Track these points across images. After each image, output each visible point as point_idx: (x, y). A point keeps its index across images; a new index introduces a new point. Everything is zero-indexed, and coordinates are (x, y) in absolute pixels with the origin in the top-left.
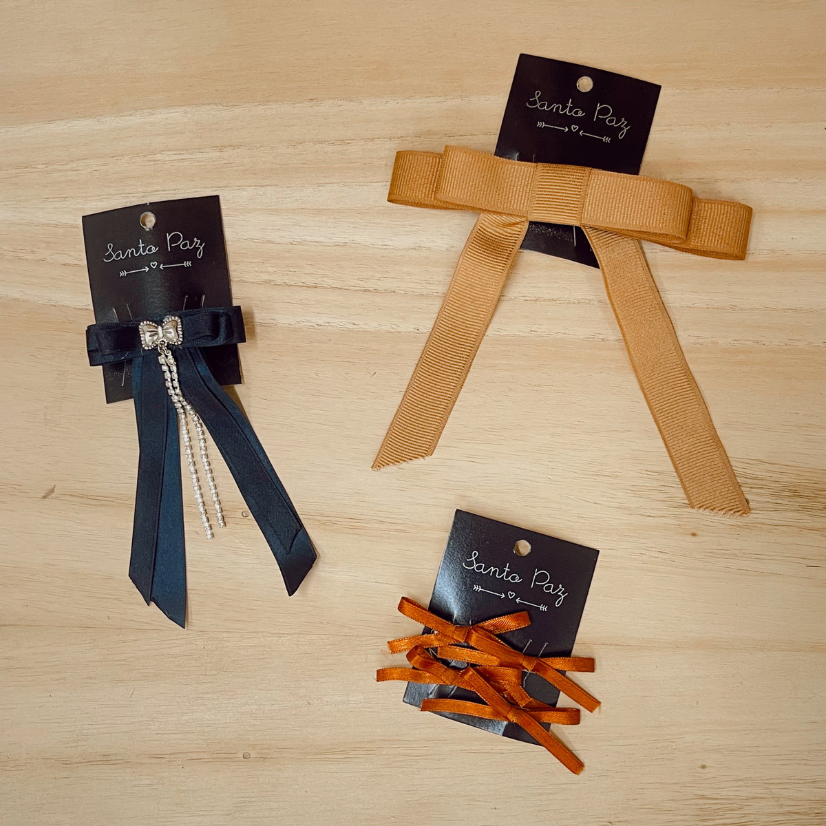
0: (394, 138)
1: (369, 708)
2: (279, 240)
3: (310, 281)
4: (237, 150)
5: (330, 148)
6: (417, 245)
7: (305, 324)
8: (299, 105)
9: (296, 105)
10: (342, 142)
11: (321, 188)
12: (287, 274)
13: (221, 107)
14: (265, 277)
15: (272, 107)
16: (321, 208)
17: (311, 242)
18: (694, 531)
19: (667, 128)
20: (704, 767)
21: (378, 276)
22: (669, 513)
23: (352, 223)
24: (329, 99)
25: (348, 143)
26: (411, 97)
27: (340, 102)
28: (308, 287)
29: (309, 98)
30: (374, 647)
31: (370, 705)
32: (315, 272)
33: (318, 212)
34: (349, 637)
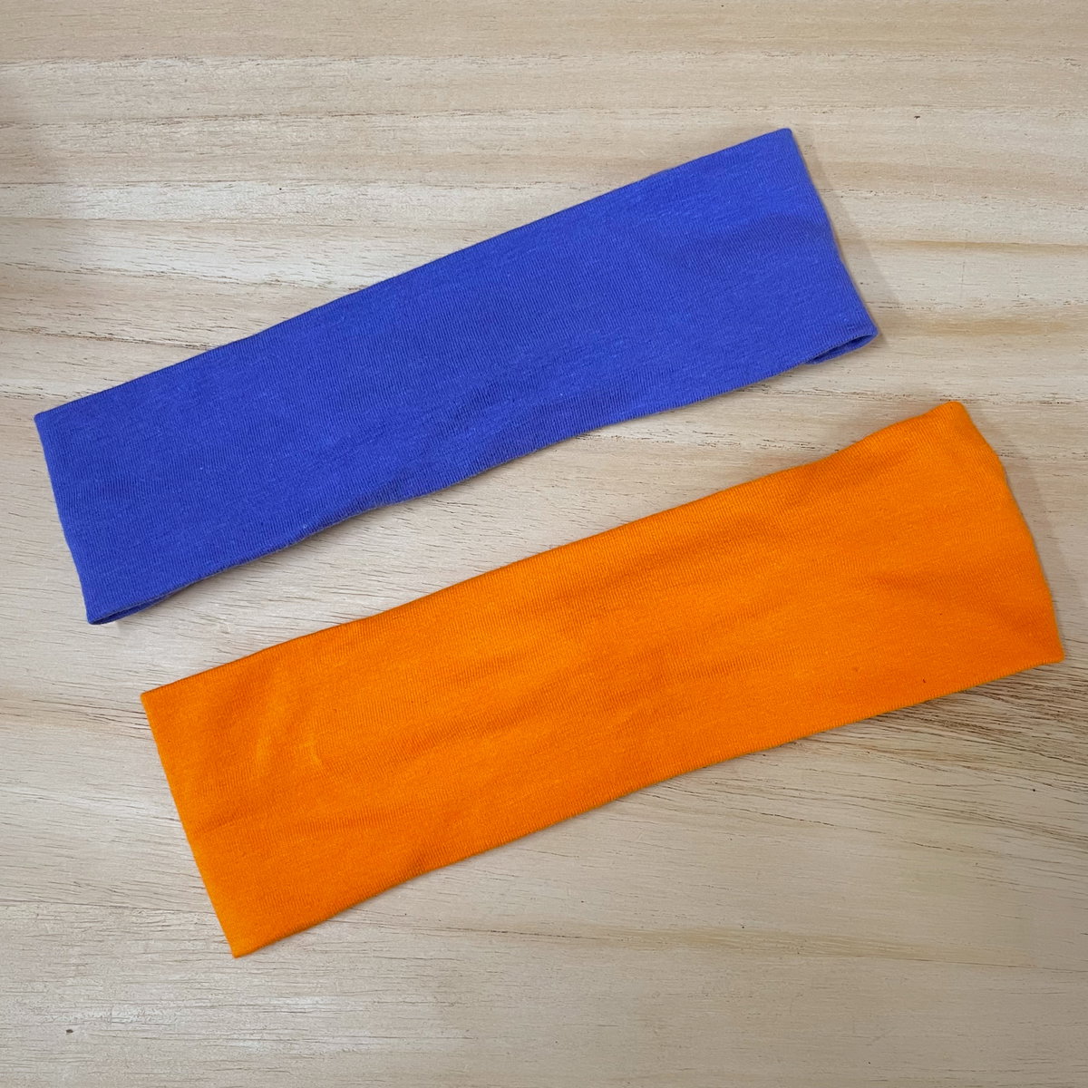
1: (144, 1031)
2: (58, 266)
3: (102, 329)
5: (149, 130)
6: (274, 278)
9: (103, 64)
10: (170, 120)
11: (130, 189)
12: (68, 319)
14: (33, 322)
16: (129, 218)
17: (109, 269)
19: (671, 110)
23: (175, 242)
24: (153, 56)
26: (279, 56)
27: (169, 62)
28: (99, 339)
29: (122, 54)
30: (160, 929)
31: (146, 1027)
32: (111, 317)
33: (124, 224)
34: (120, 911)
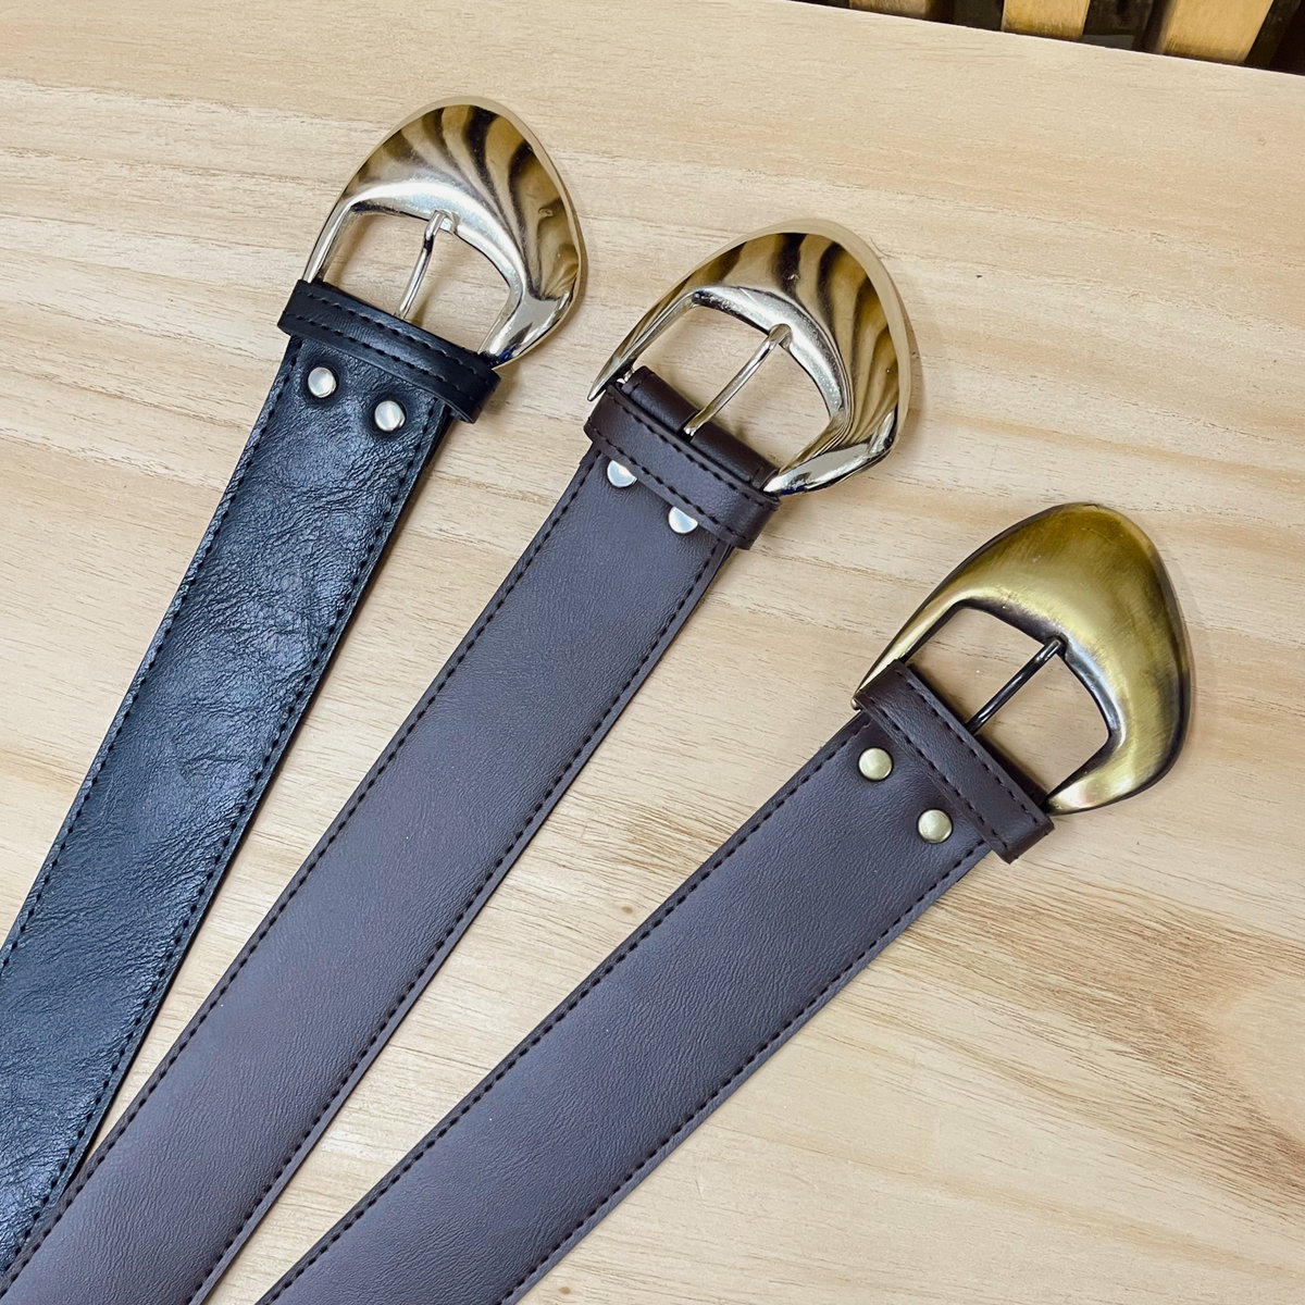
0: (286, 177)
2: (80, 313)
3: (113, 386)
4: (45, 159)
7: (93, 454)
8: (151, 100)
9: (147, 100)
11: (158, 240)
12: (82, 370)
13: (32, 86)
14: (48, 368)
15: (111, 98)
16: (153, 272)
17: (128, 324)
18: (628, 904)
20: (566, 1291)
21: (220, 396)
22: (598, 867)
24: (198, 98)
25: (214, 175)
26: (325, 115)
27: (214, 107)
28: (110, 396)
29: (169, 92)
32: (123, 374)
33: (148, 278)
